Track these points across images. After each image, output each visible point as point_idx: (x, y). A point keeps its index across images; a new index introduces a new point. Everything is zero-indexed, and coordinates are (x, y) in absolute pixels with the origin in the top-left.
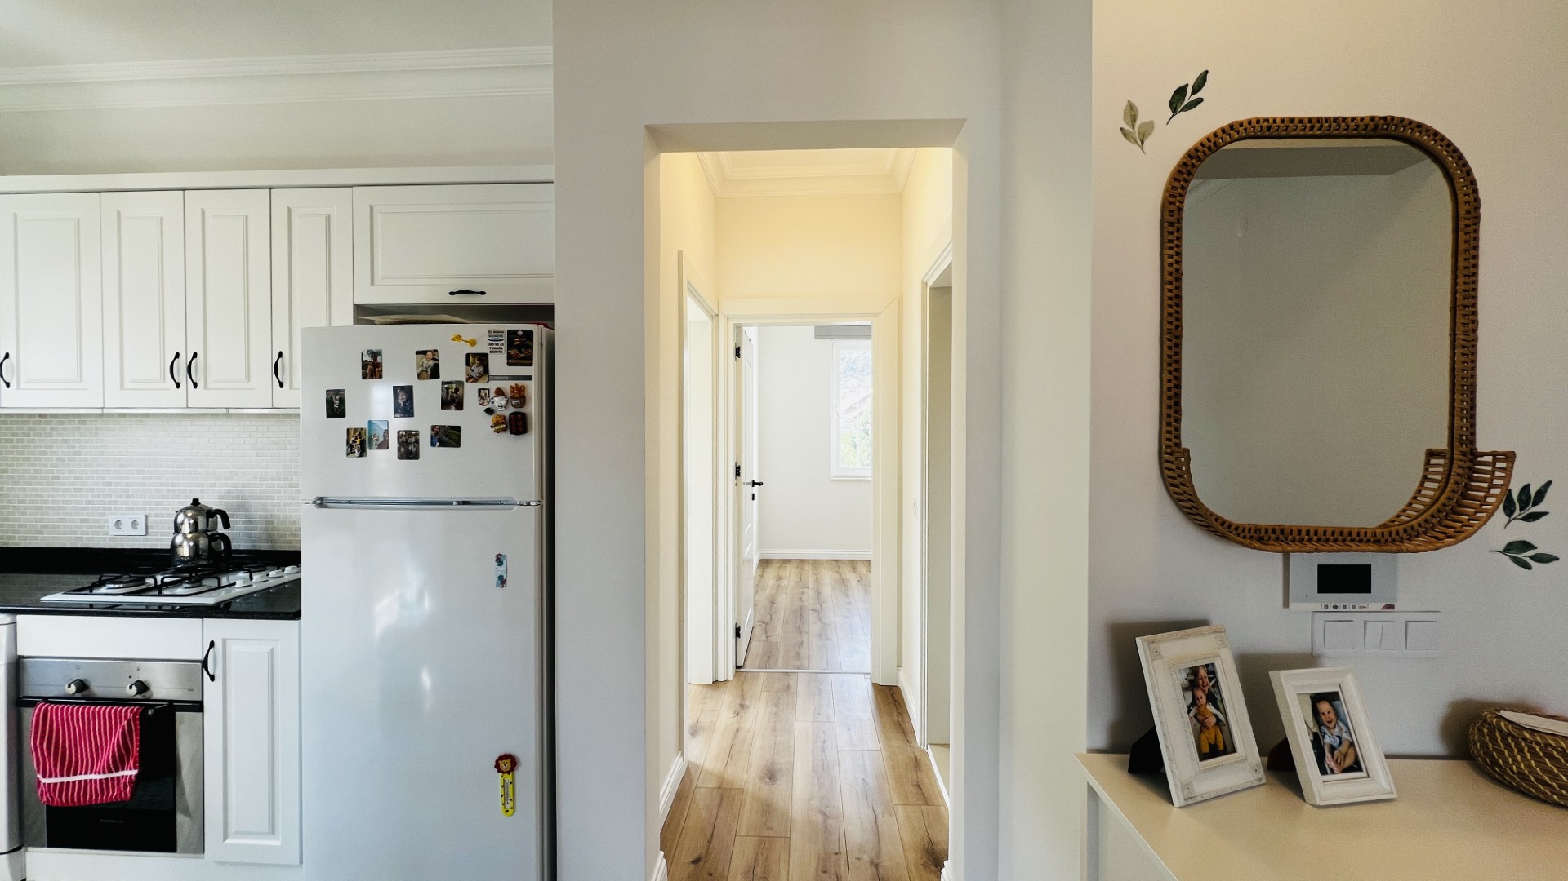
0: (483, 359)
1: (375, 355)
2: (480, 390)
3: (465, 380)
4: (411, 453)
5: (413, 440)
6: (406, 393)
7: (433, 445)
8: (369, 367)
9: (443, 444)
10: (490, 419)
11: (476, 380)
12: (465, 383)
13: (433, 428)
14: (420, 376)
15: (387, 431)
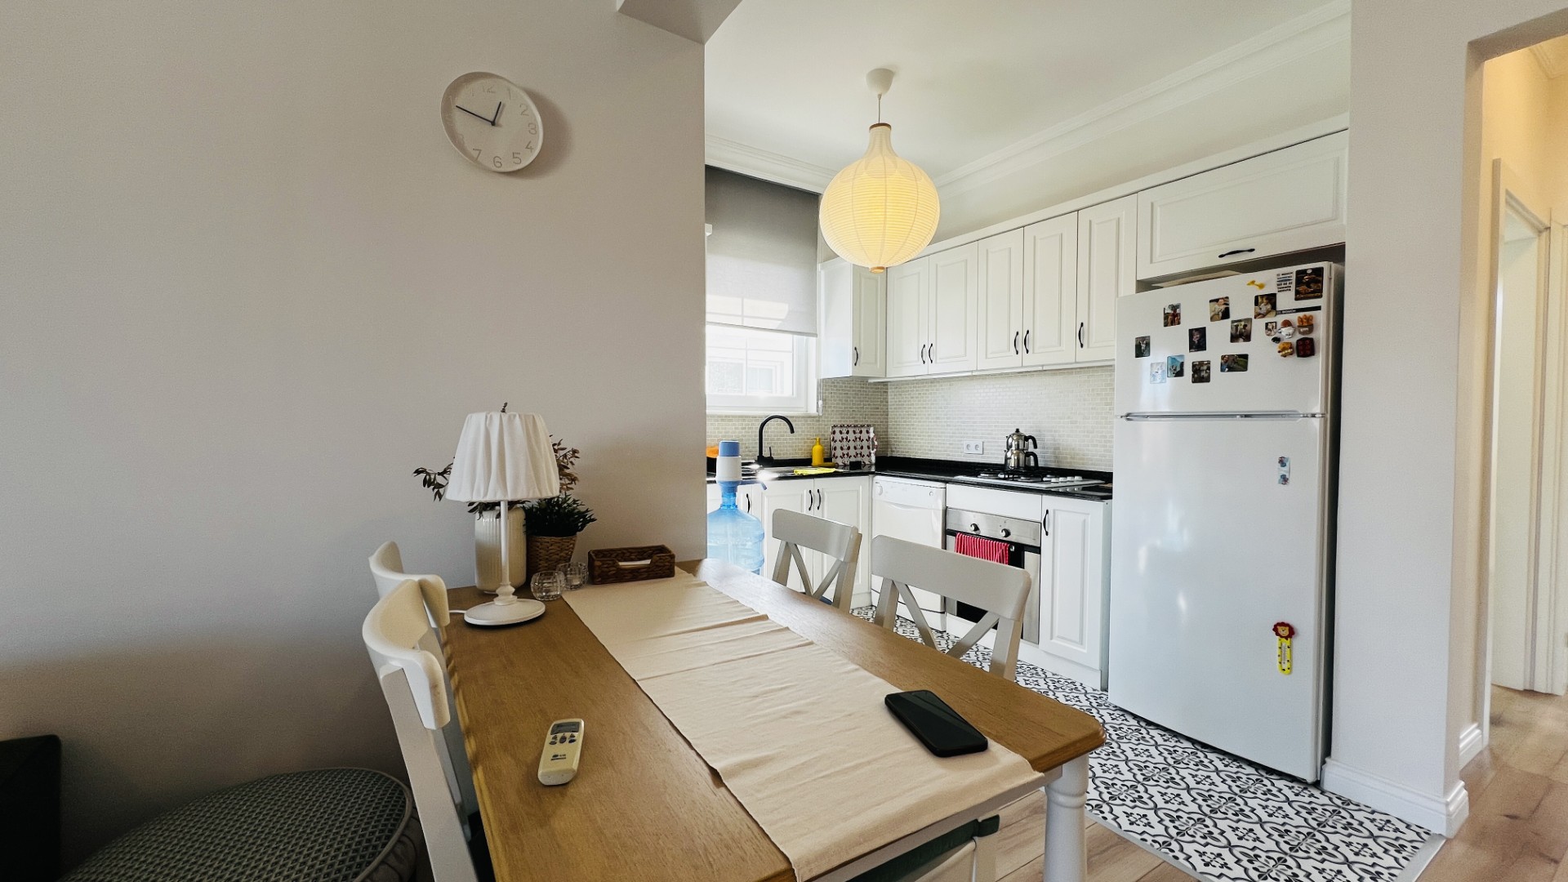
0: (1271, 299)
1: (1175, 308)
2: (1267, 324)
3: (1253, 317)
4: (1203, 377)
5: (1205, 367)
6: (1200, 333)
7: (1222, 370)
8: (1170, 317)
9: (1231, 369)
10: (1276, 347)
11: (1264, 316)
12: (1254, 320)
13: (1223, 357)
14: (1212, 319)
15: (1182, 364)
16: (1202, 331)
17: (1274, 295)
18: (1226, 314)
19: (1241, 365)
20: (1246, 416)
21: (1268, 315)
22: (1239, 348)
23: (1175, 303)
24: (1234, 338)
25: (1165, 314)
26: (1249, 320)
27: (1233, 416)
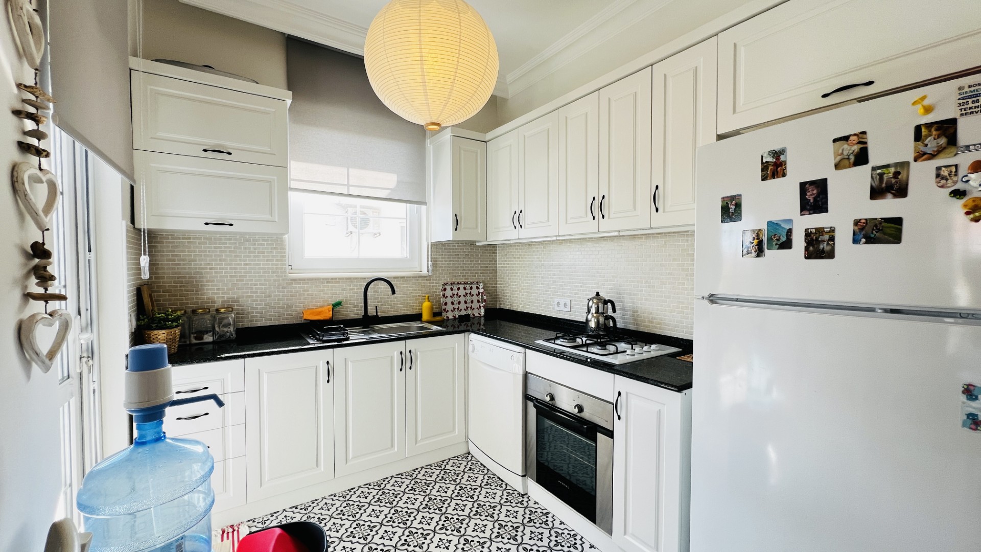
0: (946, 127)
1: (777, 154)
2: (939, 169)
3: (911, 159)
4: (823, 251)
5: (826, 237)
6: (817, 187)
7: (856, 241)
8: (770, 168)
9: (870, 240)
10: (958, 206)
11: (932, 156)
12: (913, 165)
13: (856, 223)
14: (837, 166)
15: (790, 232)
16: (821, 185)
17: (953, 122)
18: (861, 158)
19: (890, 235)
20: (893, 311)
21: (942, 155)
22: (887, 208)
23: (777, 148)
24: (876, 193)
25: (762, 163)
26: (905, 165)
27: (872, 310)
